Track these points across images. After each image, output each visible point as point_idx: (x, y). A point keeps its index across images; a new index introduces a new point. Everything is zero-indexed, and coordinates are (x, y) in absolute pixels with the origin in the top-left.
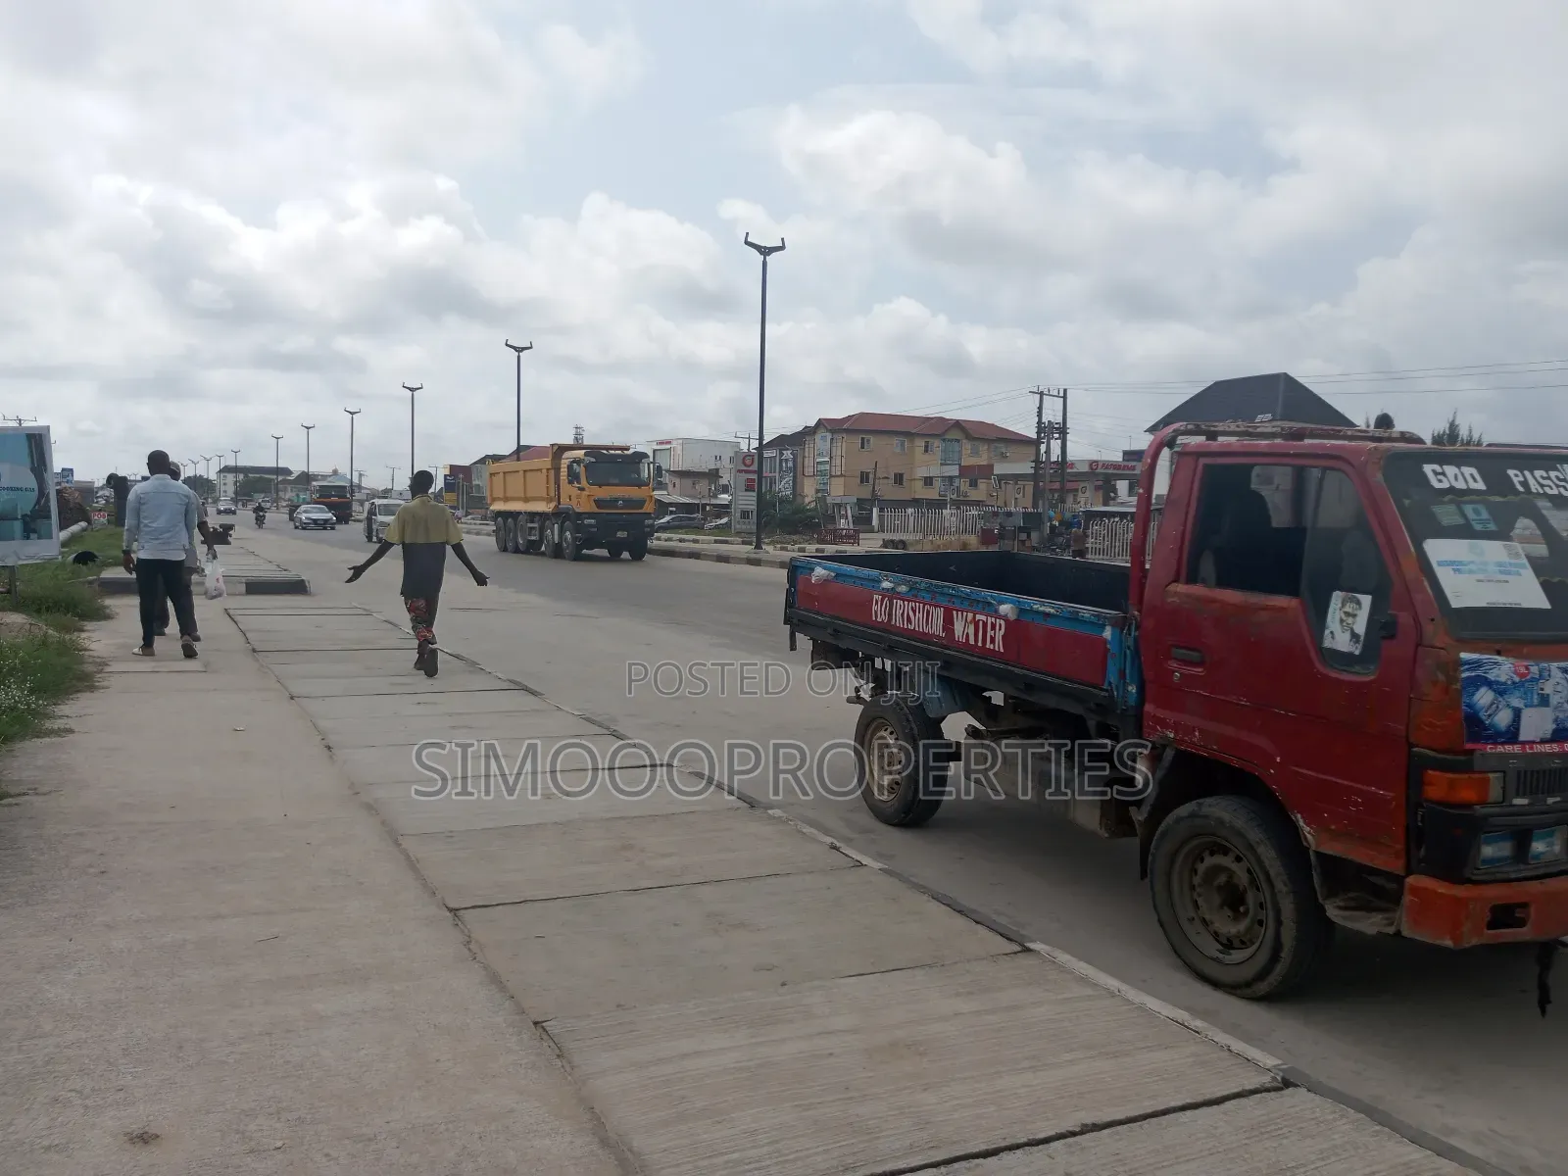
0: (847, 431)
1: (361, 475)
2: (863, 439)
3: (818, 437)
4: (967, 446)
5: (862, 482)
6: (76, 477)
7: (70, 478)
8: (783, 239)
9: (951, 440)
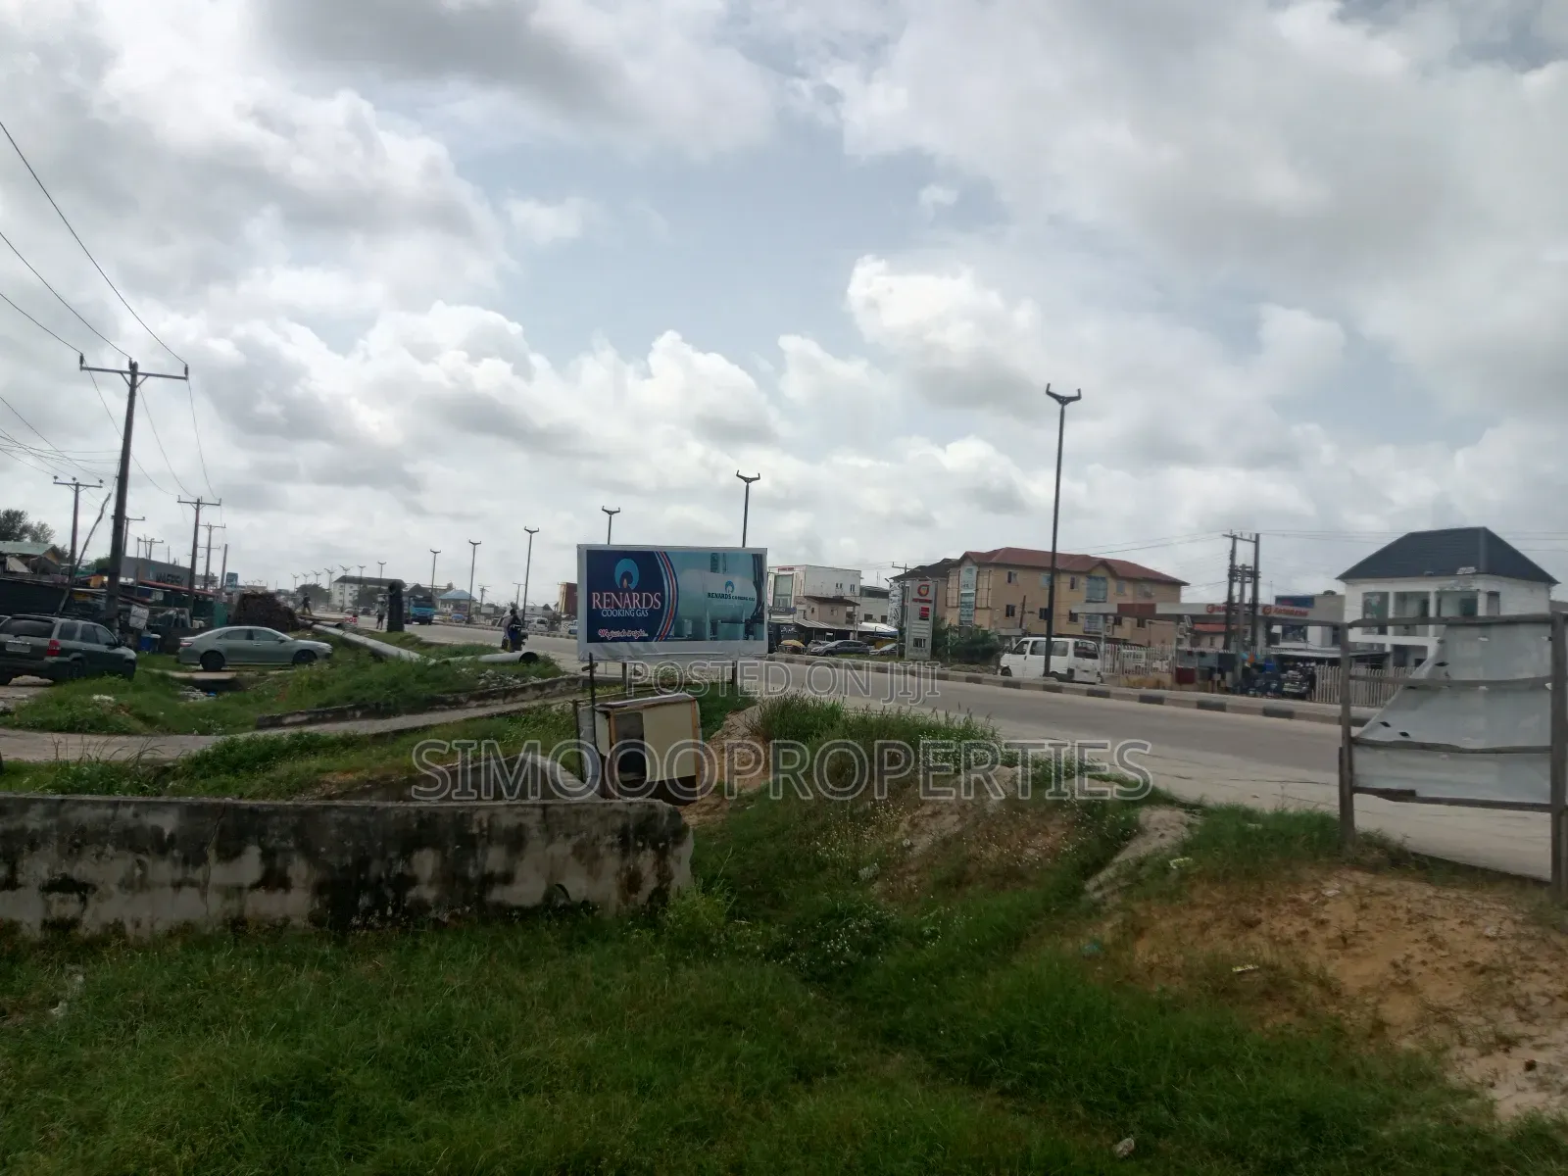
0: (997, 565)
1: (483, 590)
2: (1010, 574)
3: (963, 570)
4: (1112, 584)
5: (1007, 615)
6: (241, 582)
7: (234, 583)
8: (1079, 391)
9: (1096, 578)
